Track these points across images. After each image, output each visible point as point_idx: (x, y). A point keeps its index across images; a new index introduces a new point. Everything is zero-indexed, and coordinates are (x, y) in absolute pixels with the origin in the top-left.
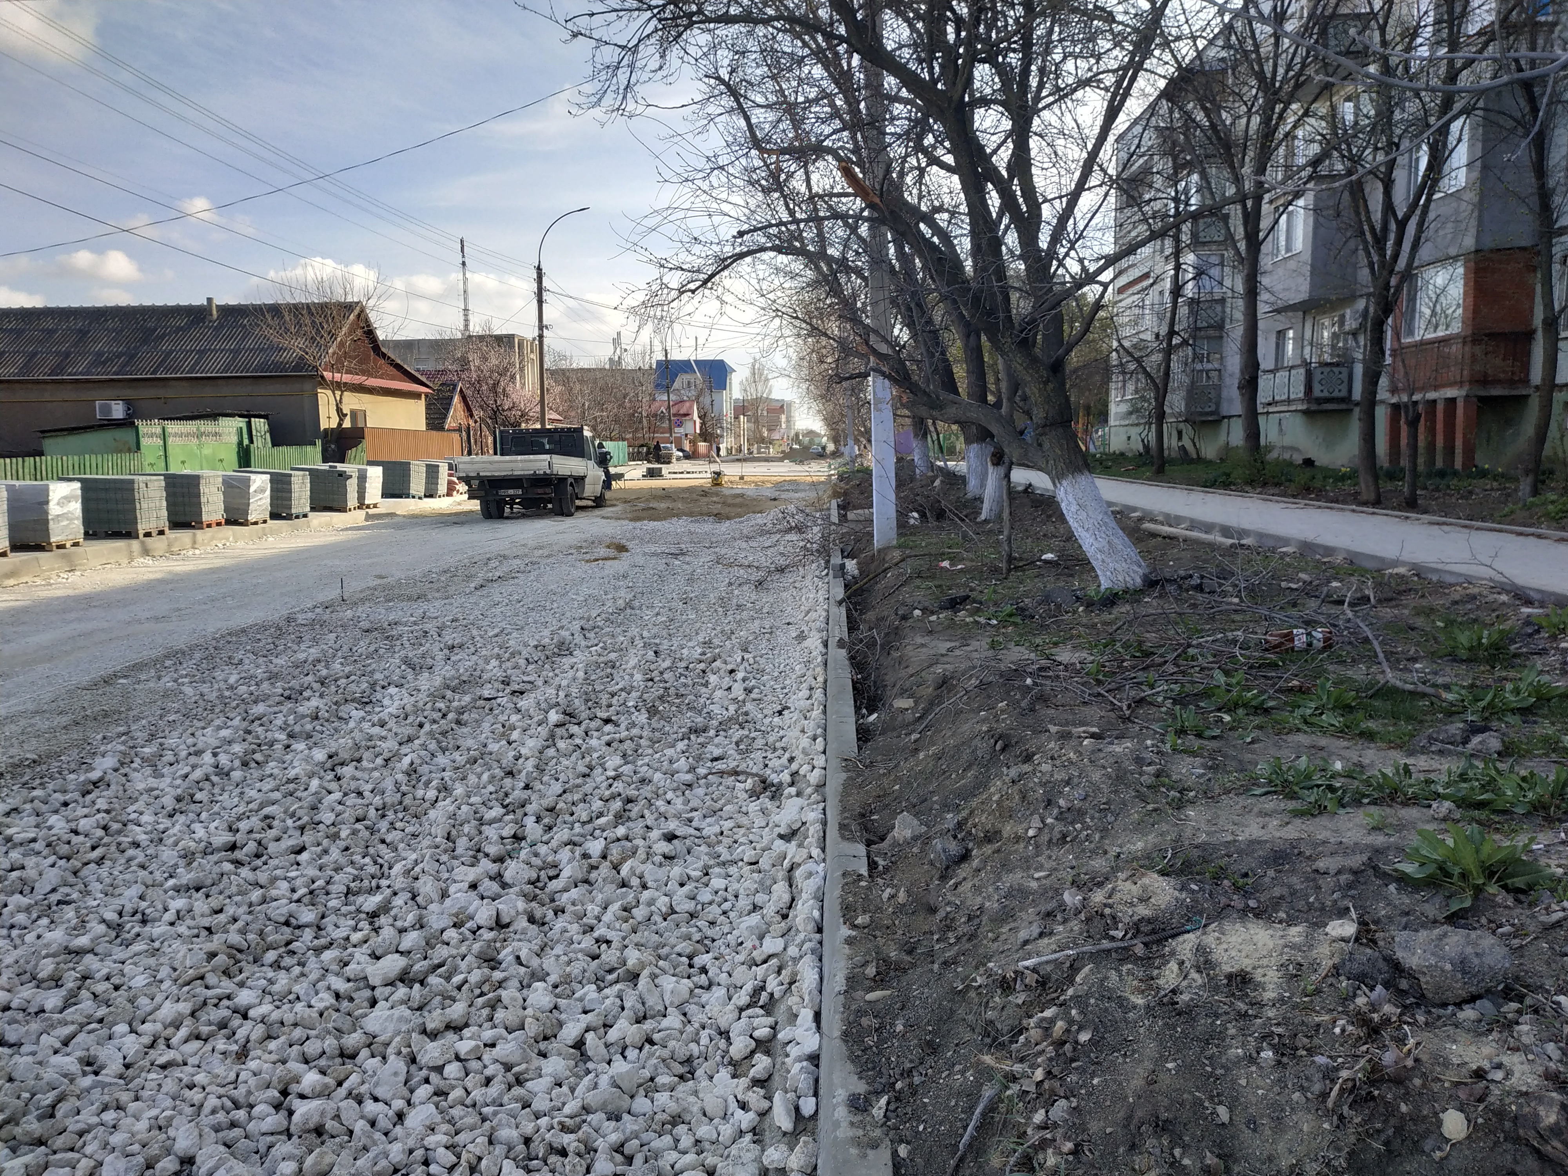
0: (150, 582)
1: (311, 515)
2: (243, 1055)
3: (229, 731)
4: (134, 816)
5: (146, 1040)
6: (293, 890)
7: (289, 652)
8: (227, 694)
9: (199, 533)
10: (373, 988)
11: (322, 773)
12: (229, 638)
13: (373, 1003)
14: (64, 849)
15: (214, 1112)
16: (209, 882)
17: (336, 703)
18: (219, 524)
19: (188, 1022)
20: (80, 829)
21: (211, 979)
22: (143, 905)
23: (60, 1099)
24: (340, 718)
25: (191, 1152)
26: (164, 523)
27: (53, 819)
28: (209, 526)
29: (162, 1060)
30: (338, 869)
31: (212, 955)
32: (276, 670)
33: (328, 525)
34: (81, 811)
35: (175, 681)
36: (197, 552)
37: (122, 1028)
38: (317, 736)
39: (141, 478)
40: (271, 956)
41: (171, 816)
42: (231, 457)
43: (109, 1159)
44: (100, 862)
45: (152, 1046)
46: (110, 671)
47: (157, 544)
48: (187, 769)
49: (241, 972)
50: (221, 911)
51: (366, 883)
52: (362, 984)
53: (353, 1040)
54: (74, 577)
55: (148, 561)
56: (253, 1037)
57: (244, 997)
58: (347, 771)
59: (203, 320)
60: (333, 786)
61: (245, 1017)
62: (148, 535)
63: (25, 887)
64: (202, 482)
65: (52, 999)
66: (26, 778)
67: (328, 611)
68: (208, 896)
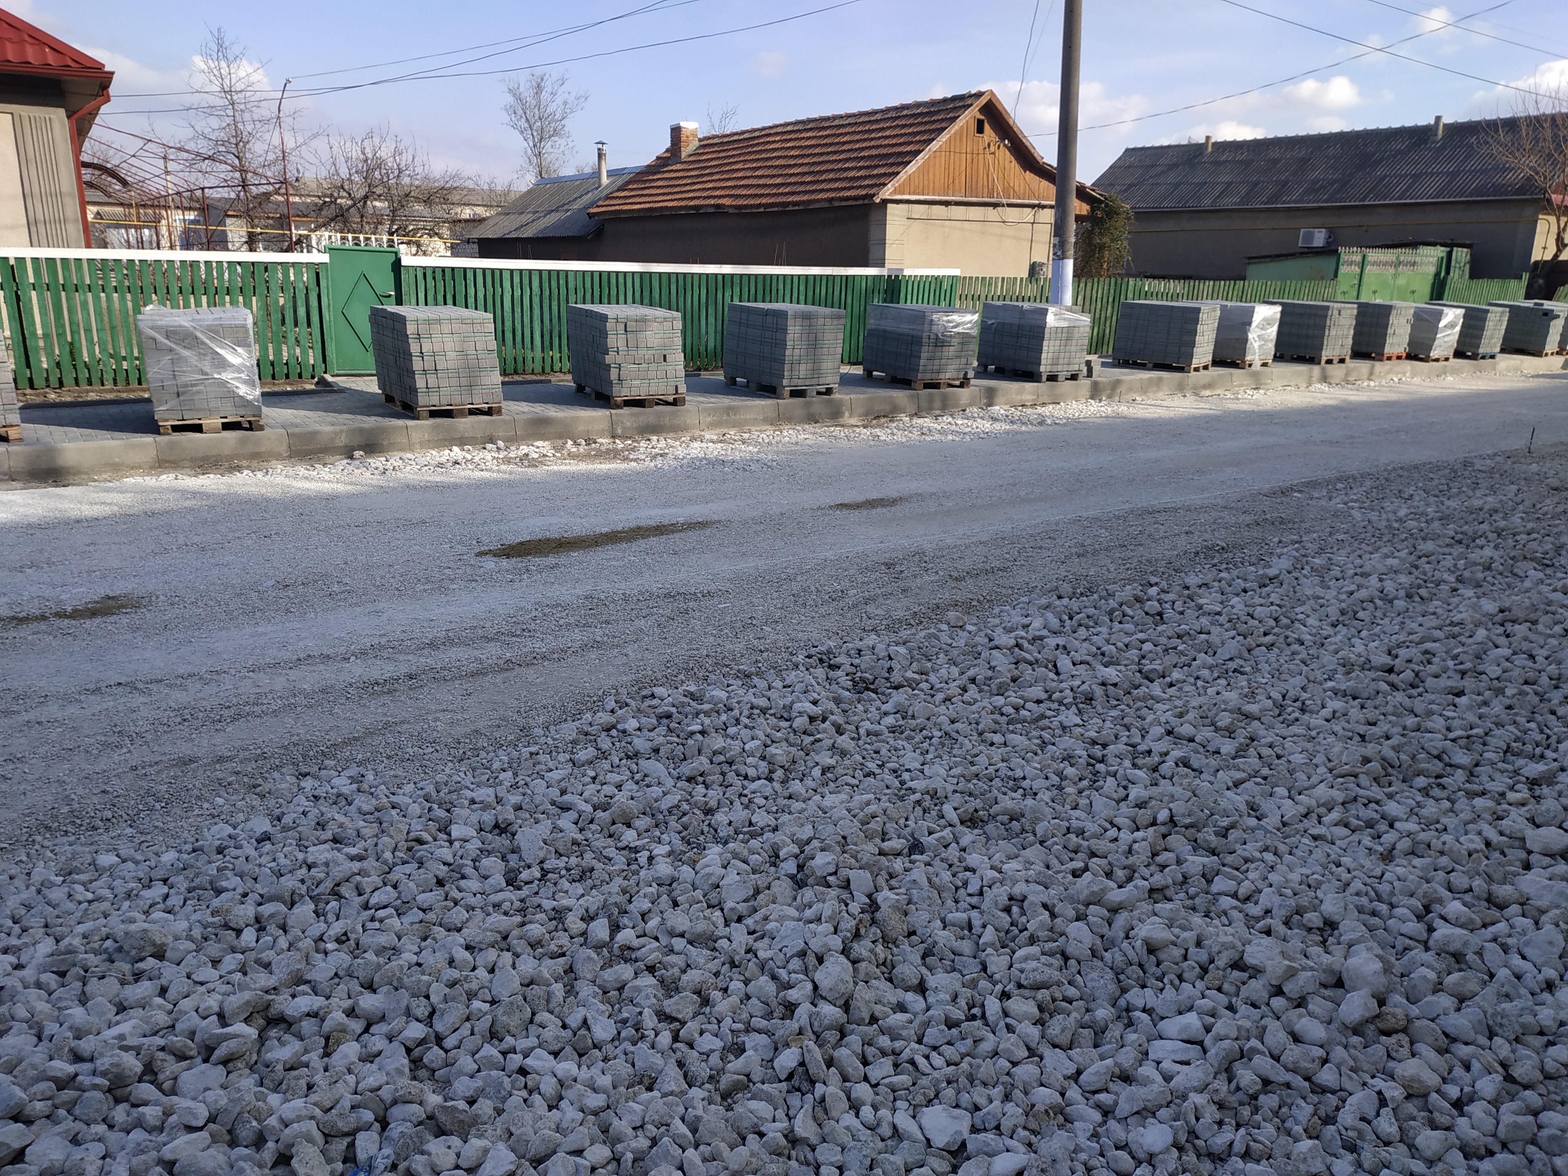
0: (1325, 407)
1: (1500, 357)
2: (1388, 857)
3: (1396, 561)
4: (1300, 616)
5: (1303, 810)
6: (1449, 729)
7: (1463, 497)
8: (1396, 525)
9: (1378, 364)
10: (1529, 852)
11: (1490, 625)
12: (1400, 472)
13: (1527, 867)
14: (1242, 628)
15: (1358, 894)
16: (1366, 695)
17: (1513, 558)
18: (1399, 358)
19: (1339, 808)
20: (1256, 615)
21: (1364, 780)
22: (1305, 696)
23: (1233, 826)
24: (1515, 575)
25: (1336, 918)
26: (1347, 351)
27: (1235, 600)
28: (1389, 358)
29: (1315, 831)
30: (1499, 725)
31: (1366, 760)
32: (1448, 512)
33: (1516, 369)
34: (1257, 600)
35: (1346, 503)
36: (1372, 384)
37: (1281, 791)
38: (1487, 587)
39: (1336, 305)
40: (1421, 781)
41: (1334, 626)
42: (1425, 288)
43: (1267, 890)
44: (1270, 647)
45: (1306, 816)
46: (1288, 484)
47: (1337, 371)
48: (1353, 587)
49: (1390, 785)
50: (1374, 724)
51: (1529, 748)
52: (1517, 843)
53: (1504, 891)
54: (1258, 395)
55: (1324, 387)
56: (1399, 846)
57: (1392, 808)
58: (1520, 630)
59: (1426, 142)
60: (1502, 640)
61: (1391, 826)
62: (1329, 362)
63: (1210, 649)
64: (1394, 312)
65: (1228, 747)
66: (1216, 561)
67: (1509, 462)
68: (1362, 707)
